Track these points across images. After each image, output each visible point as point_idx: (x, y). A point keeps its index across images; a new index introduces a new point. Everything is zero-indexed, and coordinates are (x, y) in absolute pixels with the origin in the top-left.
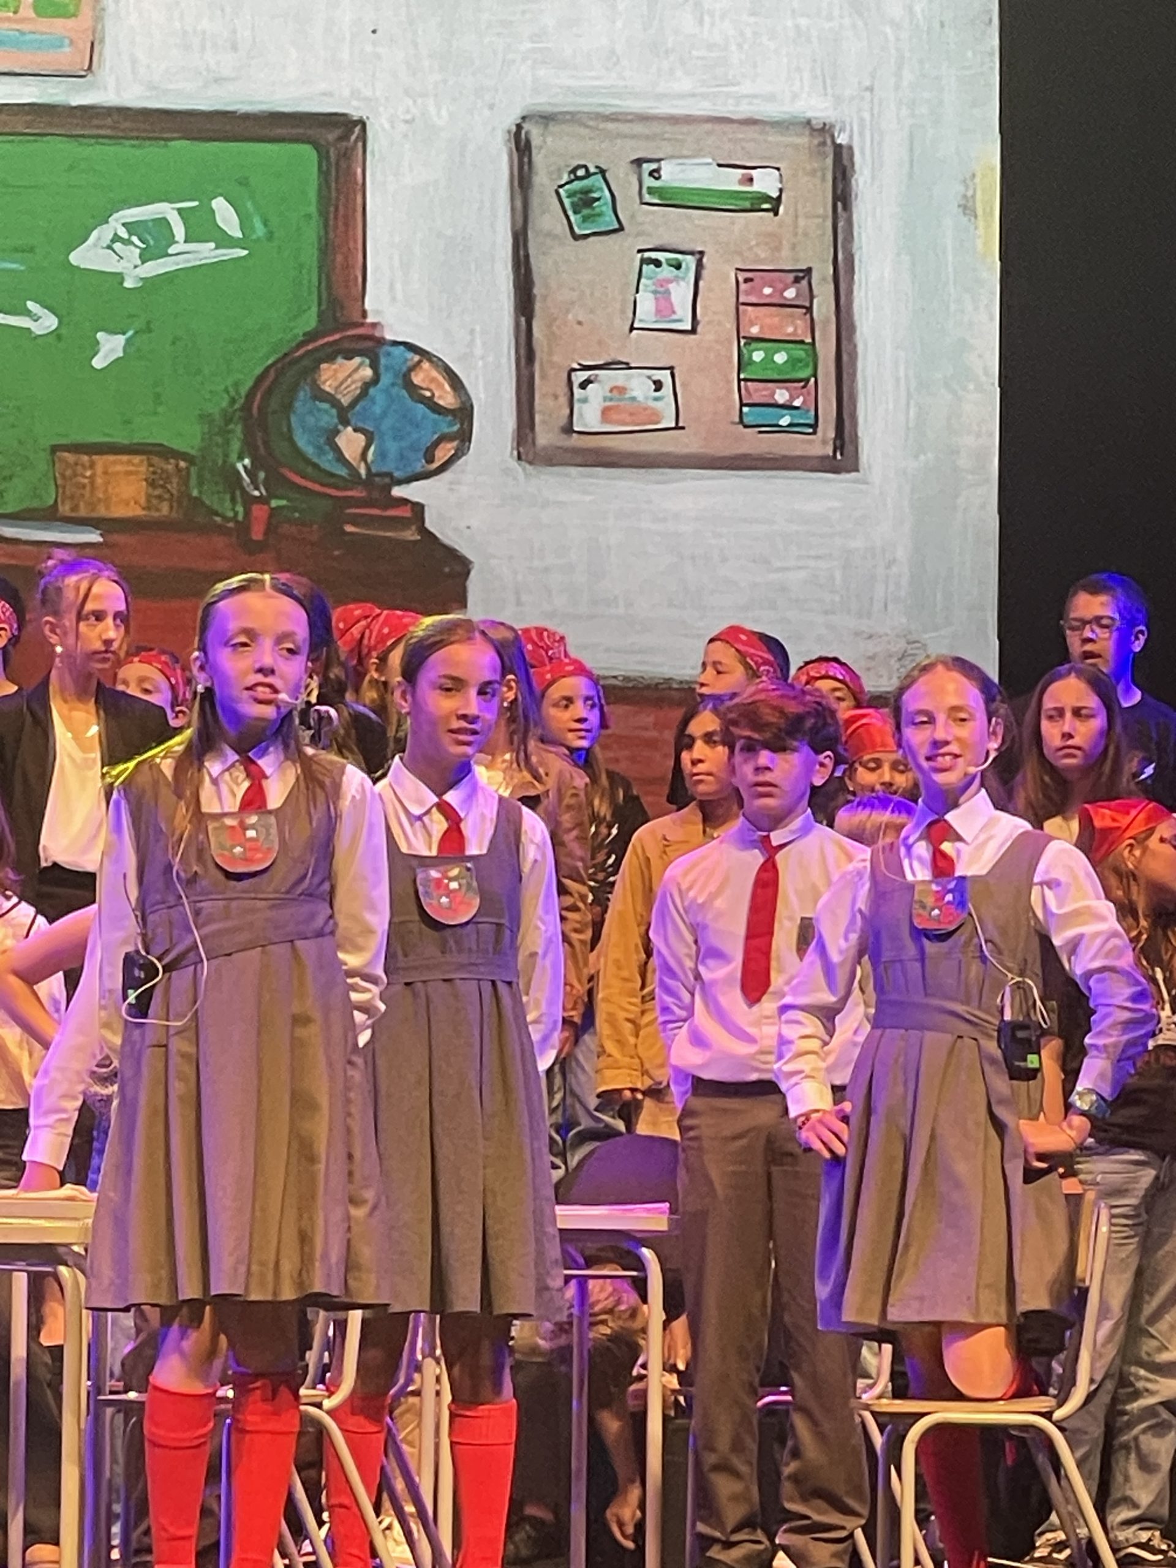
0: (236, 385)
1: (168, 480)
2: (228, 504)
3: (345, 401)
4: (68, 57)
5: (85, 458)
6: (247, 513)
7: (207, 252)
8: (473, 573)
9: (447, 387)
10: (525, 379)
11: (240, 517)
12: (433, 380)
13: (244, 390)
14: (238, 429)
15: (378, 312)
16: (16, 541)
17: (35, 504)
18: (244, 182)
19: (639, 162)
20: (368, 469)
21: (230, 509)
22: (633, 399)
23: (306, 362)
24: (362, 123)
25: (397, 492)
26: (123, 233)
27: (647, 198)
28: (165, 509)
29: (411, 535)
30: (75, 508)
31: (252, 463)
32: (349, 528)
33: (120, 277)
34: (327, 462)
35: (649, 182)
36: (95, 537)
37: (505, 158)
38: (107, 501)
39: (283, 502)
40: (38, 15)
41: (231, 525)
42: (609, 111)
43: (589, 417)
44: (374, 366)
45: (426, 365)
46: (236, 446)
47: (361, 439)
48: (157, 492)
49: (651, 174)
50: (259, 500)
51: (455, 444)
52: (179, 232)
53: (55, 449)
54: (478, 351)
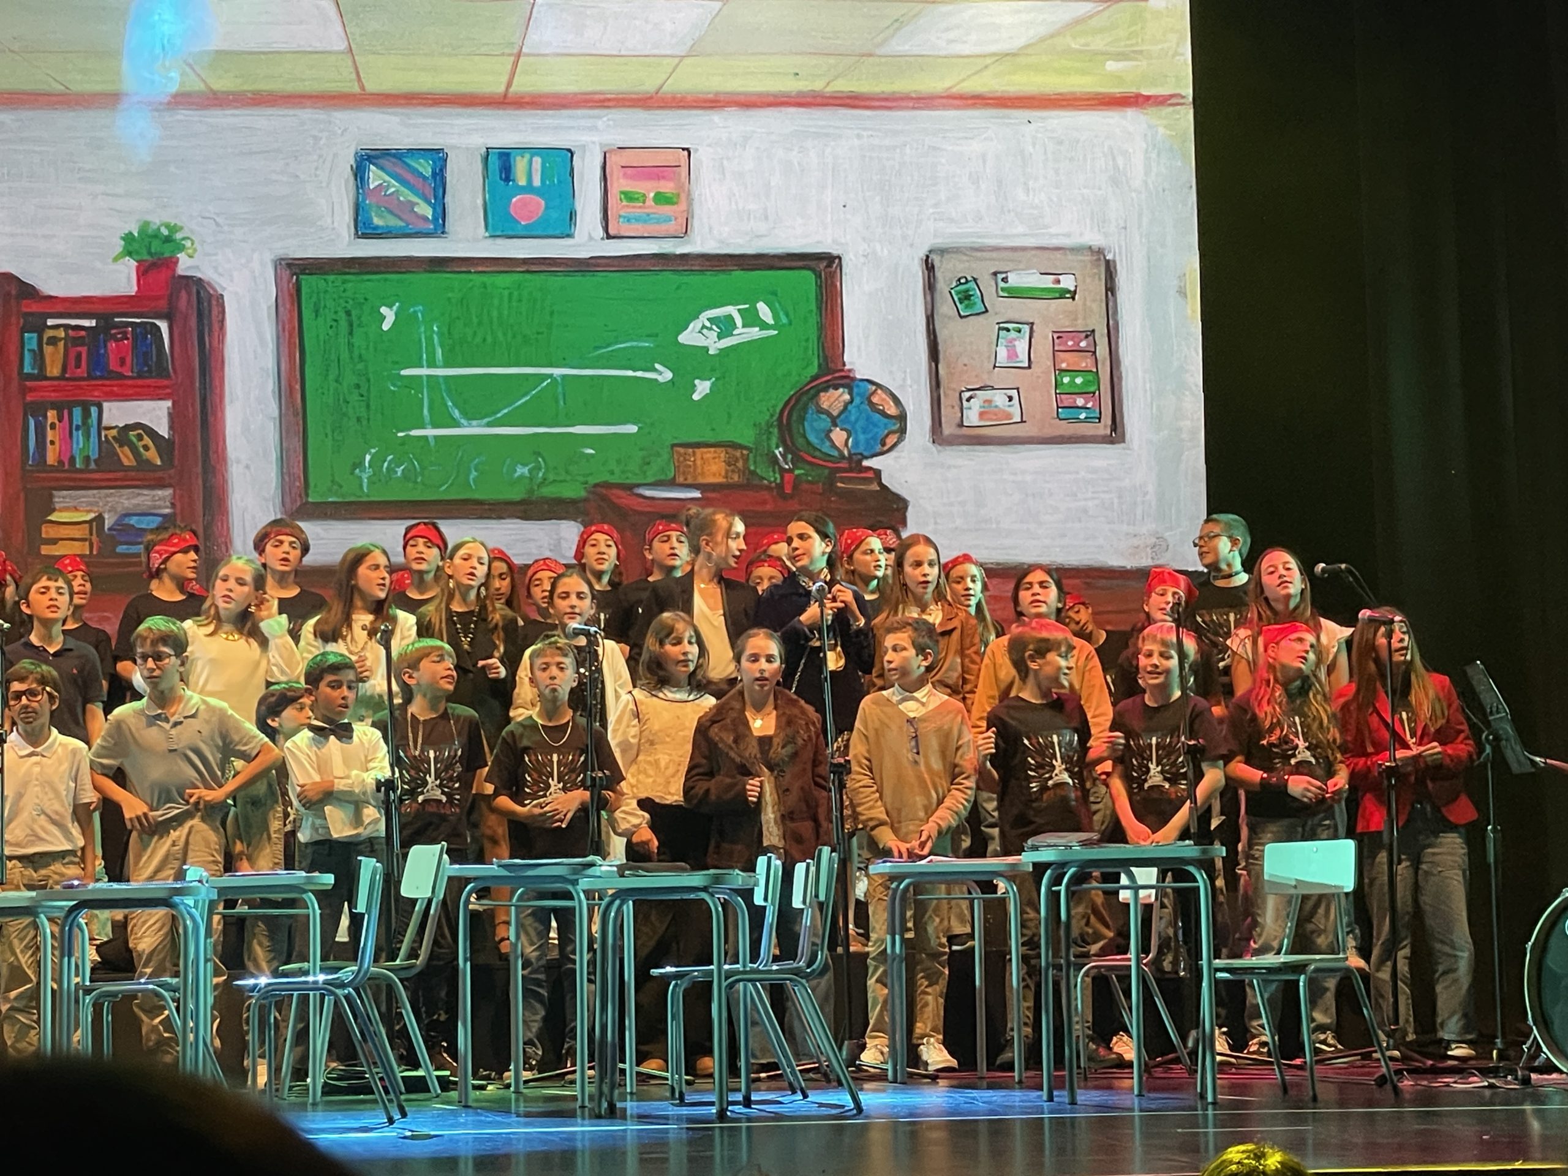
0: (774, 407)
1: (737, 460)
2: (771, 474)
3: (835, 413)
4: (672, 227)
5: (690, 450)
6: (782, 478)
7: (755, 333)
8: (910, 508)
9: (892, 403)
10: (935, 398)
11: (778, 481)
12: (883, 400)
13: (778, 410)
14: (775, 431)
15: (851, 363)
16: (653, 498)
17: (663, 477)
18: (775, 294)
19: (995, 274)
20: (849, 452)
21: (773, 477)
22: (996, 407)
23: (812, 392)
24: (839, 258)
25: (865, 463)
26: (708, 324)
27: (1001, 294)
28: (736, 477)
29: (875, 487)
30: (685, 479)
31: (784, 450)
32: (839, 485)
33: (707, 349)
34: (826, 448)
35: (1002, 284)
36: (697, 494)
37: (920, 274)
38: (703, 474)
39: (802, 471)
40: (656, 203)
41: (773, 485)
42: (976, 246)
43: (972, 417)
44: (850, 393)
45: (879, 391)
46: (774, 440)
47: (844, 434)
48: (731, 468)
49: (1003, 280)
50: (790, 471)
51: (897, 435)
52: (739, 322)
53: (673, 446)
54: (909, 382)
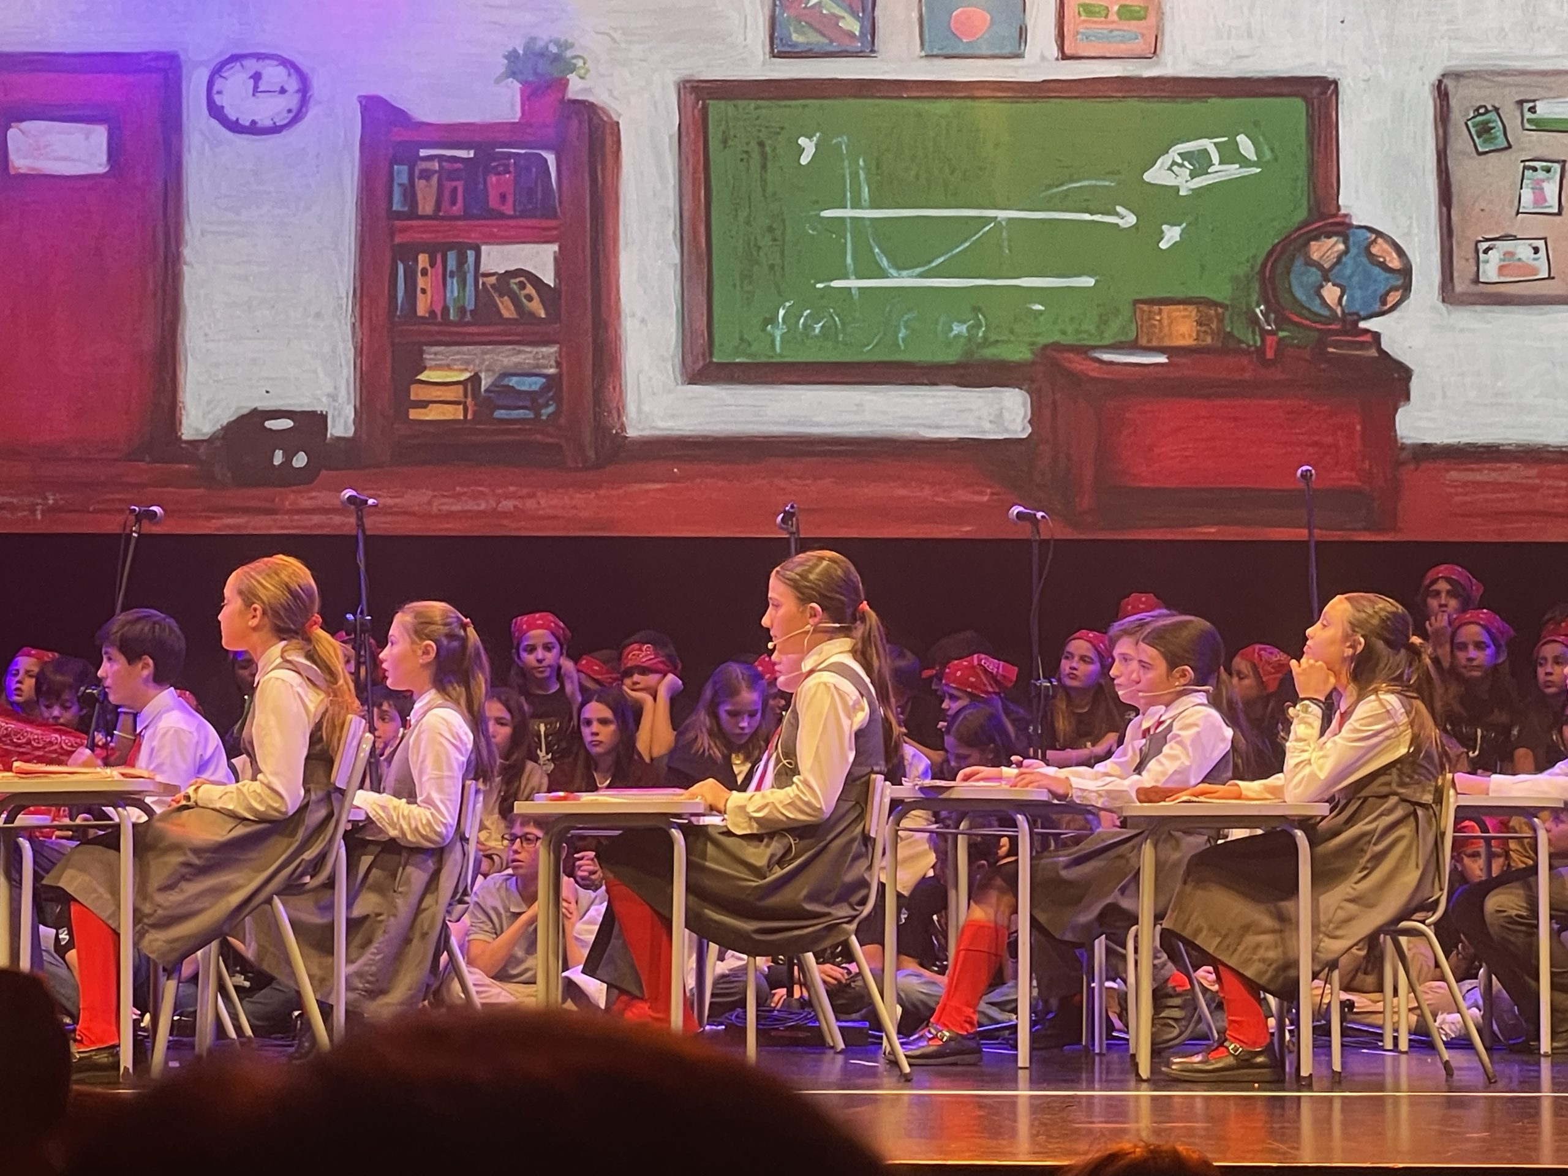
0: (1254, 257)
1: (1210, 320)
2: (1251, 336)
3: (1326, 266)
4: (1139, 46)
5: (1156, 308)
6: (1263, 341)
7: (1234, 170)
8: (1414, 379)
9: (1395, 255)
10: (1447, 248)
11: (1259, 344)
12: (1384, 251)
13: (1260, 261)
14: (1256, 286)
15: (1347, 207)
16: (1111, 363)
17: (1123, 339)
19: (1521, 103)
20: (1343, 311)
21: (1253, 340)
22: (1519, 259)
23: (1301, 241)
24: (1335, 83)
25: (1363, 325)
26: (1179, 161)
27: (1528, 126)
28: (1209, 340)
29: (1373, 353)
30: (1149, 341)
31: (1266, 309)
32: (1331, 350)
33: (1177, 189)
34: (1316, 306)
35: (1528, 115)
36: (1163, 359)
37: (1431, 102)
38: (1170, 335)
39: (1287, 334)
40: (1120, 19)
41: (1253, 349)
42: (1499, 69)
43: (1490, 272)
44: (1345, 242)
45: (1380, 240)
46: (1255, 297)
47: (1338, 291)
48: (1203, 329)
49: (1530, 110)
50: (1273, 332)
51: (1400, 292)
52: (1215, 158)
53: (1136, 302)
54: (1415, 230)
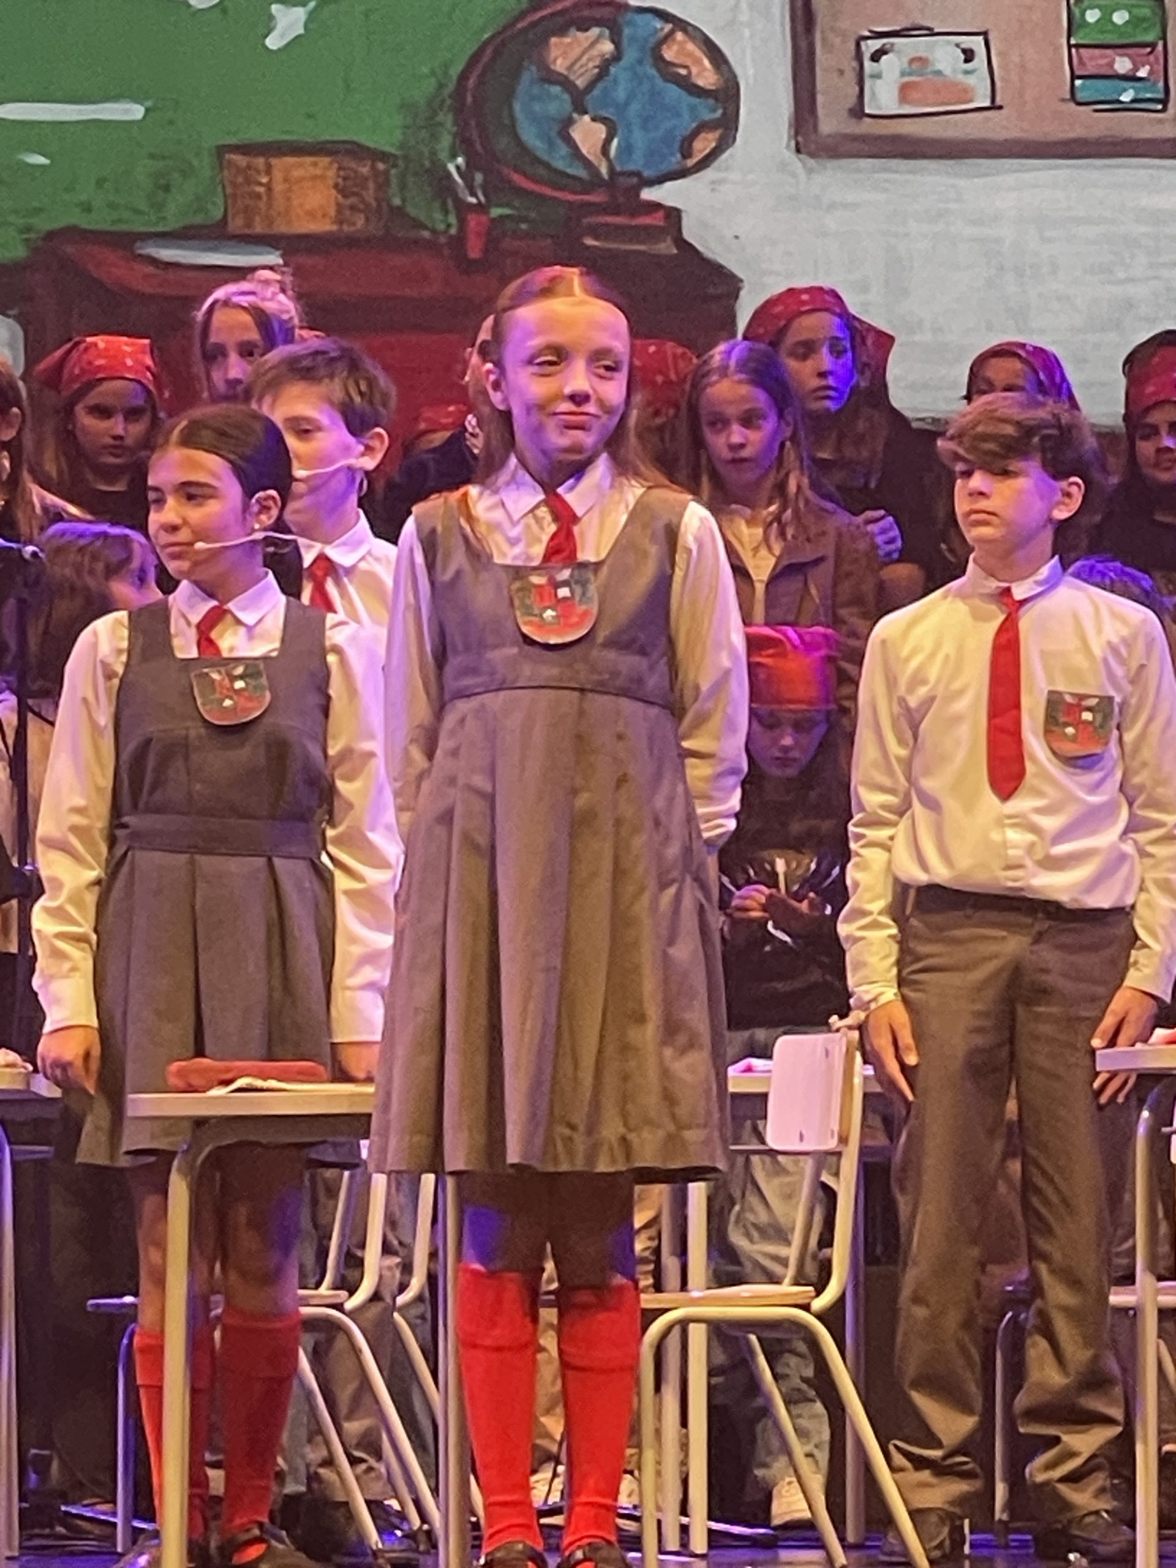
0: (446, 65)
1: (362, 184)
2: (438, 215)
3: (580, 83)
5: (261, 161)
6: (462, 224)
9: (707, 62)
10: (803, 53)
11: (453, 231)
12: (688, 55)
13: (455, 73)
14: (447, 119)
17: (198, 219)
20: (611, 169)
21: (442, 221)
22: (938, 73)
23: (531, 35)
25: (648, 194)
28: (360, 221)
29: (668, 247)
30: (249, 224)
31: (468, 164)
32: (589, 242)
34: (560, 161)
38: (287, 213)
39: (507, 211)
41: (443, 239)
43: (883, 95)
44: (615, 38)
45: (680, 35)
46: (446, 141)
47: (601, 130)
48: (353, 200)
50: (480, 210)
51: (717, 133)
53: (223, 150)
54: (745, 18)
